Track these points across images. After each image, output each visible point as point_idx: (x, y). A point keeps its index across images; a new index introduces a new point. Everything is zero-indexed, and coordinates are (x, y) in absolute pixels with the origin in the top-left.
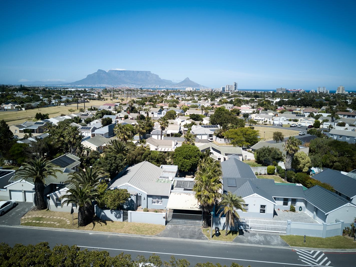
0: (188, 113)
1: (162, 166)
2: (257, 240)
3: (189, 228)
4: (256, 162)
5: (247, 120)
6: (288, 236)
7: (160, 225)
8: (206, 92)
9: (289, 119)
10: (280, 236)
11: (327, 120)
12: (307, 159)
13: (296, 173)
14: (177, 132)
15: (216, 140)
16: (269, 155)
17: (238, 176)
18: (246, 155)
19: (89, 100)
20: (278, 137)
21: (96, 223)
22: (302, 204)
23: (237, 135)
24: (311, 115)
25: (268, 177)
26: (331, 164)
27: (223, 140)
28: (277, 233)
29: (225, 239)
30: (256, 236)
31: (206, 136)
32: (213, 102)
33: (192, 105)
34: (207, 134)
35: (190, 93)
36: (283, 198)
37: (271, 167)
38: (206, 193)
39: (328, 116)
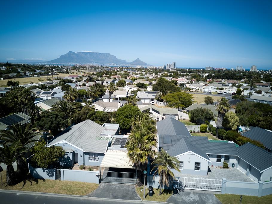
0: (136, 82)
1: (104, 125)
2: (192, 199)
3: (122, 186)
4: (190, 121)
5: (183, 89)
6: (224, 195)
7: (93, 183)
8: (152, 69)
9: (216, 87)
10: (215, 195)
11: (247, 88)
12: (236, 118)
13: (227, 131)
14: (124, 96)
15: (157, 104)
16: (201, 115)
17: (174, 133)
18: (182, 115)
19: (58, 73)
20: (209, 101)
21: (27, 181)
22: (235, 161)
23: (174, 98)
24: (234, 85)
25: (201, 135)
26: (257, 123)
27: (162, 103)
28: (212, 192)
29: (159, 200)
30: (191, 195)
31: (149, 100)
32: (156, 76)
33: (140, 77)
34: (149, 99)
35: (140, 70)
36: (217, 155)
37: (204, 125)
38: (139, 151)
39: (247, 85)
